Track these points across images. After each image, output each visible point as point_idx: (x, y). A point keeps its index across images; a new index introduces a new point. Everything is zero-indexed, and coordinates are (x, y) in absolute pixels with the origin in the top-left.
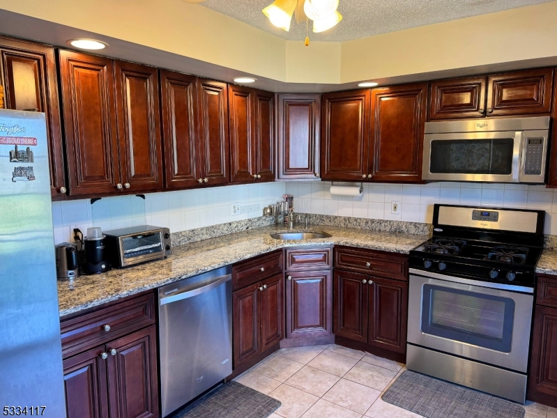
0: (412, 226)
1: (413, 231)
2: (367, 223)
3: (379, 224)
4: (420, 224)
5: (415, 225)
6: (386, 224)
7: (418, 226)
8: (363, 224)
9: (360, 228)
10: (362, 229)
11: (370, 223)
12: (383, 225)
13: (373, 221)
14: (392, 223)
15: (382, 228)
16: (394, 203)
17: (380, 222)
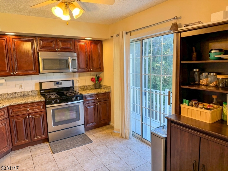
0: (31, 92)
1: (31, 94)
2: (8, 95)
3: (14, 94)
4: (33, 91)
5: (32, 91)
6: (18, 94)
7: (33, 92)
8: (6, 96)
9: (4, 98)
10: (5, 98)
11: (9, 95)
12: (17, 94)
13: (11, 94)
14: (21, 93)
15: (16, 96)
16: (20, 84)
17: (15, 93)
